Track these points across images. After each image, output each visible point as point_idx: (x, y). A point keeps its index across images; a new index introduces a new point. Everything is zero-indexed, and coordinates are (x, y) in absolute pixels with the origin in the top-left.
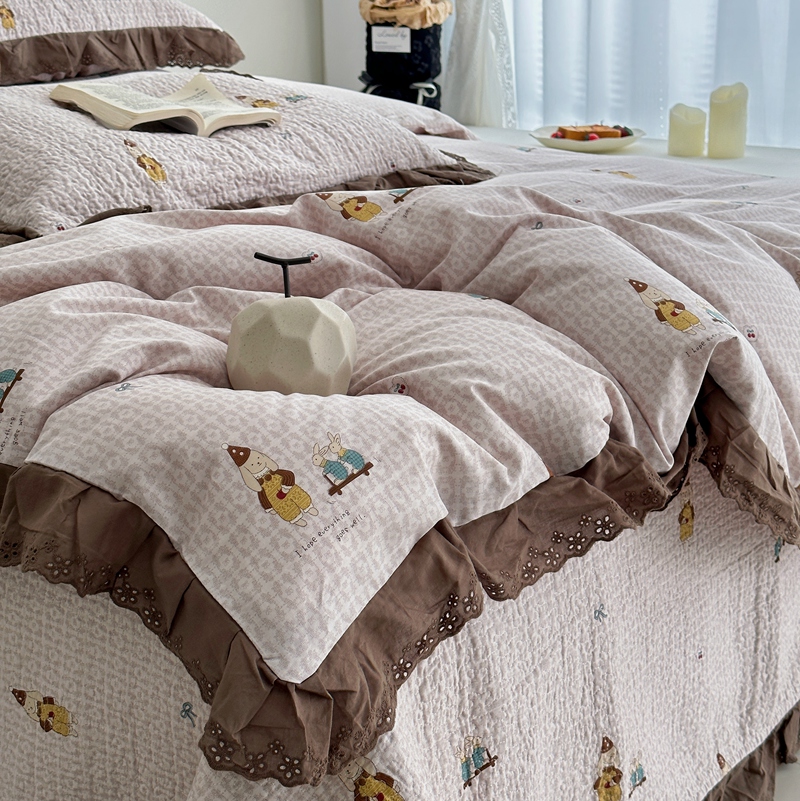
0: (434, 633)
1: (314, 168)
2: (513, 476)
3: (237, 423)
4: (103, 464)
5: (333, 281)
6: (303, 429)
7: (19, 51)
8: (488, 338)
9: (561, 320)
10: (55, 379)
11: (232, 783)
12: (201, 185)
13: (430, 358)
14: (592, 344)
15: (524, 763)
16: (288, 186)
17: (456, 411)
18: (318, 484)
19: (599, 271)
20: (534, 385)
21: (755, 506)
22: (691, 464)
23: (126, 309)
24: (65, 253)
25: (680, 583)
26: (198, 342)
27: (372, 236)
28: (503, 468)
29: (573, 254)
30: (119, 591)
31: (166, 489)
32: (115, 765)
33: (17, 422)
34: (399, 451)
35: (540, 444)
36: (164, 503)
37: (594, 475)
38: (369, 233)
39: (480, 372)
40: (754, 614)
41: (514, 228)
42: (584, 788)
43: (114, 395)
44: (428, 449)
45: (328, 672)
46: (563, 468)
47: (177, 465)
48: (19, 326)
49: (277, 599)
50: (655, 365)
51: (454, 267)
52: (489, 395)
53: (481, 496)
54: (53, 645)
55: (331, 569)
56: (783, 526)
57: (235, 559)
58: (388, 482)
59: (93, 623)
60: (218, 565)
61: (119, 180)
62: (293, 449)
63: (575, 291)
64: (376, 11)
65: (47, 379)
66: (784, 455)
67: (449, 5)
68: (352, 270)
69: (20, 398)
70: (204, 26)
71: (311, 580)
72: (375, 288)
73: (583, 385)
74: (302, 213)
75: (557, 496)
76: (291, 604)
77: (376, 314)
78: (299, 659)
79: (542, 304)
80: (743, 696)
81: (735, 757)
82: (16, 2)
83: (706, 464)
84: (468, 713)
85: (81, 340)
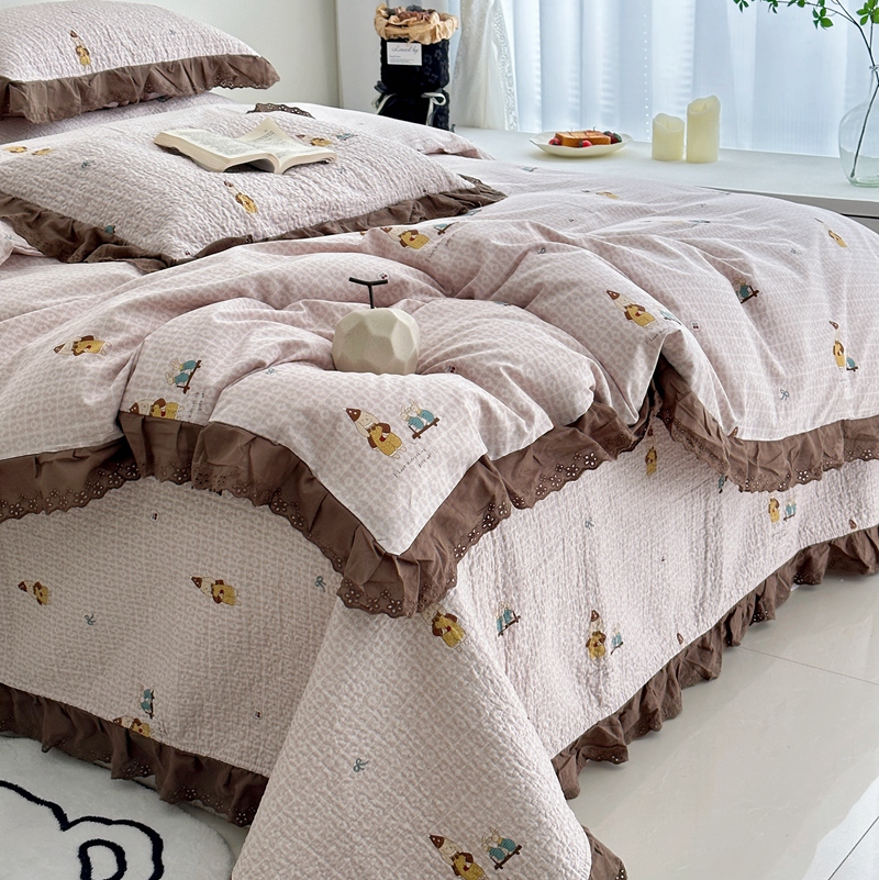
0: (479, 528)
1: (364, 196)
2: (529, 426)
3: (350, 393)
4: (264, 422)
5: (397, 293)
6: (393, 397)
7: (95, 84)
8: (510, 334)
9: (560, 319)
10: (222, 366)
11: (356, 620)
13: (471, 348)
14: (582, 338)
15: (538, 623)
16: (345, 212)
17: (490, 384)
18: (405, 432)
19: (586, 284)
20: (542, 366)
21: (696, 448)
22: (651, 419)
23: (260, 317)
24: (210, 277)
25: (647, 506)
26: (313, 340)
27: (424, 259)
28: (523, 422)
29: (568, 273)
30: (276, 504)
31: (307, 437)
32: (267, 623)
33: (200, 396)
34: (455, 410)
35: (547, 405)
36: (305, 446)
37: (584, 427)
38: (421, 257)
39: (506, 358)
40: (703, 531)
41: (525, 253)
42: (579, 646)
43: (265, 377)
44: (474, 409)
45: (416, 549)
46: (563, 421)
47: (314, 421)
48: (193, 331)
49: (383, 503)
50: (625, 350)
51: (483, 282)
52: (512, 373)
53: (509, 440)
55: (416, 486)
56: (717, 462)
57: (355, 480)
58: (449, 430)
59: (252, 528)
60: (344, 484)
62: (388, 410)
63: (569, 298)
64: (389, 28)
65: (217, 367)
66: (718, 412)
67: (455, 22)
68: (410, 286)
69: (202, 379)
71: (404, 492)
72: (428, 298)
73: (575, 365)
74: (373, 244)
75: (559, 440)
76: (393, 507)
77: (430, 317)
78: (398, 540)
79: (546, 308)
80: (696, 592)
81: (691, 637)
82: (89, 42)
83: (661, 418)
84: (501, 586)
85: (236, 341)
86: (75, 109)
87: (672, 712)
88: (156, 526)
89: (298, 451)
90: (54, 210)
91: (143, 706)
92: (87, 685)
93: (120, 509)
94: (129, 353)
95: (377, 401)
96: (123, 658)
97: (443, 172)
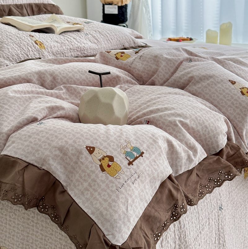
0: (169, 221)
1: (97, 46)
2: (195, 155)
3: (89, 137)
4: (34, 155)
5: (115, 83)
6: (115, 138)
8: (179, 102)
9: (203, 95)
10: (12, 121)
12: (58, 51)
13: (158, 110)
17: (171, 130)
18: (123, 161)
19: (217, 77)
20: (200, 120)
23: (38, 93)
24: (12, 73)
25: (244, 195)
26: (67, 106)
27: (128, 66)
28: (191, 153)
29: (206, 71)
30: (41, 207)
31: (61, 164)
34: (154, 147)
35: (202, 143)
36: (60, 170)
37: (223, 155)
38: (127, 65)
39: (179, 115)
41: (181, 62)
43: (37, 127)
44: (164, 146)
45: (131, 239)
46: (211, 152)
47: (65, 154)
49: (110, 210)
51: (160, 77)
52: (183, 124)
53: (183, 164)
55: (131, 196)
57: (91, 193)
58: (150, 159)
59: (29, 219)
60: (84, 196)
61: (28, 49)
62: (112, 147)
63: (208, 84)
65: (9, 121)
68: (122, 79)
70: (50, 3)
71: (123, 201)
72: (131, 85)
73: (218, 120)
74: (100, 58)
75: (210, 164)
76: (116, 212)
77: (133, 94)
78: (120, 235)
79: (196, 90)
85: (21, 105)
89: (55, 173)
95: (105, 141)
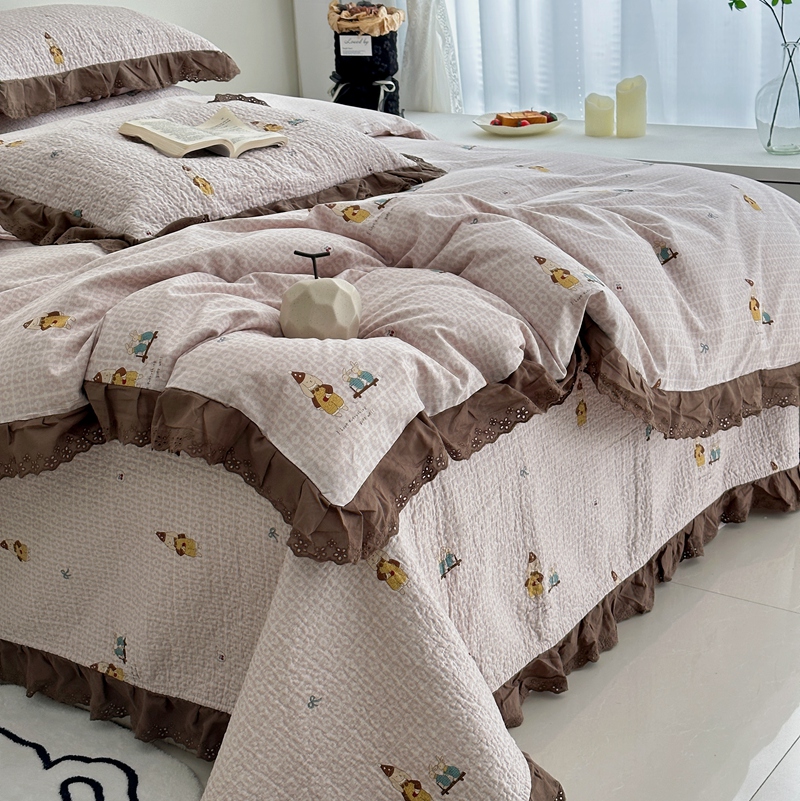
0: (419, 479)
1: (314, 176)
2: (464, 383)
3: (295, 358)
4: (216, 386)
5: (341, 264)
6: (335, 360)
7: (68, 81)
8: (445, 299)
9: (491, 284)
10: (177, 336)
11: (305, 568)
12: (237, 195)
13: (408, 313)
14: (511, 300)
15: (479, 565)
16: (296, 191)
17: (427, 345)
18: (347, 392)
19: (515, 251)
21: (622, 399)
22: (579, 374)
23: (213, 290)
24: (167, 255)
25: (579, 455)
26: (262, 309)
27: (365, 232)
28: (457, 380)
29: (498, 241)
30: (229, 462)
31: (256, 399)
32: (226, 573)
33: (158, 364)
34: (393, 371)
35: (480, 364)
36: (255, 407)
37: (515, 382)
38: (363, 230)
39: (440, 321)
40: (633, 476)
41: (459, 224)
42: (518, 585)
43: (217, 345)
44: (411, 369)
45: (359, 500)
46: (495, 378)
47: (262, 384)
48: (150, 304)
49: (328, 459)
50: (552, 311)
51: (420, 252)
52: (446, 335)
53: (444, 397)
54: (184, 501)
55: (358, 441)
56: (642, 412)
57: (301, 438)
58: (388, 389)
59: (210, 485)
60: (291, 442)
61: (182, 196)
62: (330, 372)
63: (499, 265)
64: (341, 22)
65: (173, 337)
66: (641, 366)
67: (402, 15)
68: (353, 257)
69: (158, 349)
70: (207, 49)
71: (346, 448)
72: (370, 268)
73: (505, 326)
74: (317, 218)
75: (492, 396)
76: (336, 462)
77: (371, 285)
78: (342, 493)
79: (479, 274)
80: (629, 533)
81: (625, 574)
82: (63, 42)
83: (588, 373)
84: (442, 532)
85: (190, 312)
86: (51, 104)
87: (608, 644)
88: (122, 486)
89: (248, 413)
90: (26, 197)
91: (117, 652)
92: (65, 634)
93: (89, 471)
94: (92, 326)
95: (320, 364)
96: (97, 608)
97: (387, 152)
